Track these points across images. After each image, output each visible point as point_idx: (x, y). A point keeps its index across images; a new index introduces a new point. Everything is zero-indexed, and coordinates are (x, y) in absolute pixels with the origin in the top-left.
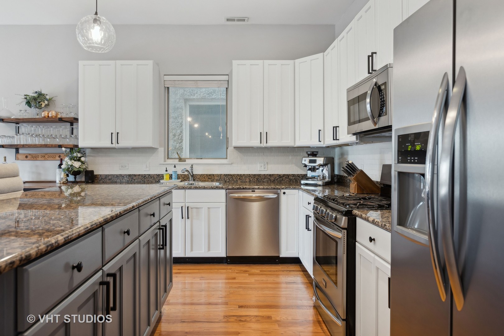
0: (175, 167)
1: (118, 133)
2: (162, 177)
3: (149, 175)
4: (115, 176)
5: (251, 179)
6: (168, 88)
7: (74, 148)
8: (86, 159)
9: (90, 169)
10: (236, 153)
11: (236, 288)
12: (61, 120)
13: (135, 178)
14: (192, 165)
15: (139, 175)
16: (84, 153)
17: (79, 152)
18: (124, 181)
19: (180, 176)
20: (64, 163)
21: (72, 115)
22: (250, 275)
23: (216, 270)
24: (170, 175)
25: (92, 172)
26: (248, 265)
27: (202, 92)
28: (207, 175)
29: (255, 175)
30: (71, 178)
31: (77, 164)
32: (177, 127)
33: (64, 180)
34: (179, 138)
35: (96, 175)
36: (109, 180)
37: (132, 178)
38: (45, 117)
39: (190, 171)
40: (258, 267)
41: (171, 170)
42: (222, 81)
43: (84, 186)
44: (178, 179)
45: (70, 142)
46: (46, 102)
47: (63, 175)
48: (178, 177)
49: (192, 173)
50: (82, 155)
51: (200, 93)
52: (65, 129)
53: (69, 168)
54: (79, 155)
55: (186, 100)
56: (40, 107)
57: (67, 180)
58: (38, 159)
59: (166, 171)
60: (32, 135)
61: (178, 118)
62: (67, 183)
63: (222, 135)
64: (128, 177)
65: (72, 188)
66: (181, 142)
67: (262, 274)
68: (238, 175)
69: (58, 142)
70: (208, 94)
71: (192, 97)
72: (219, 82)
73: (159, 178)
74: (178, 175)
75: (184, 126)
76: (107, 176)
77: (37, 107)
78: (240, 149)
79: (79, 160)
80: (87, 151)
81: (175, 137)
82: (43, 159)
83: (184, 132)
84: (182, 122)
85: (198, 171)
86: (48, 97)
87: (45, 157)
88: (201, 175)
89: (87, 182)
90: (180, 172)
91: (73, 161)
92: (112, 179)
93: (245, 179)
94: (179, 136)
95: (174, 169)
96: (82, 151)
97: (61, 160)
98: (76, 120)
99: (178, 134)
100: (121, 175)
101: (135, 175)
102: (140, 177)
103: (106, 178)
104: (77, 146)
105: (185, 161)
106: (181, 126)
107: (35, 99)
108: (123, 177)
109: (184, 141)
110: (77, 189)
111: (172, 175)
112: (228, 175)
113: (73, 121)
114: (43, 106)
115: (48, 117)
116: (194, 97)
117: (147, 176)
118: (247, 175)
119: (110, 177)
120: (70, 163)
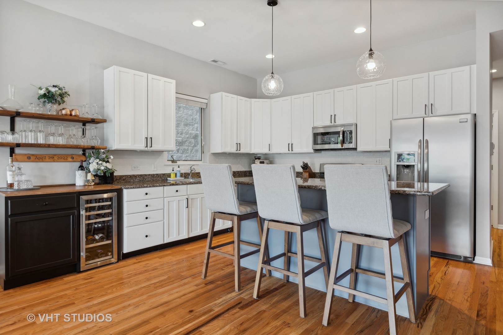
0: (179, 167)
1: (151, 138)
2: (169, 176)
3: (157, 174)
4: (129, 176)
15: (149, 175)
18: (137, 181)
19: (183, 174)
24: (175, 174)
36: (124, 180)
37: (143, 178)
38: (66, 115)
42: (203, 103)
48: (181, 176)
52: (78, 129)
58: (44, 160)
59: (173, 170)
64: (140, 177)
73: (167, 177)
74: (181, 173)
87: (55, 158)
90: (183, 172)
92: (126, 179)
95: (178, 169)
100: (134, 176)
101: (146, 175)
103: (120, 178)
105: (176, 163)
108: (136, 177)
111: (177, 173)
115: (71, 115)
117: (155, 175)
119: (124, 178)
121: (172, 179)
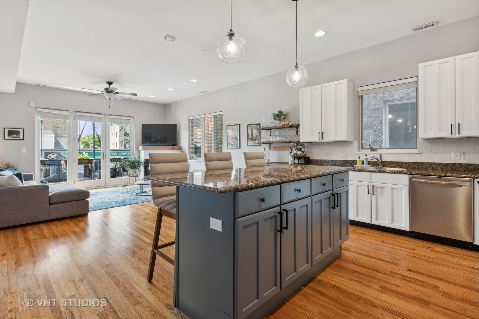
0: (366, 155)
1: (323, 132)
2: (356, 163)
3: (346, 161)
4: (323, 161)
5: (444, 168)
6: (362, 96)
7: (298, 143)
8: (305, 150)
9: (307, 156)
10: (426, 144)
11: (411, 256)
12: (291, 126)
13: (336, 162)
14: (381, 154)
15: (339, 161)
16: (304, 146)
17: (300, 145)
18: (329, 164)
19: (371, 162)
20: (292, 152)
21: (297, 123)
22: (431, 251)
23: (398, 240)
24: (362, 161)
25: (309, 158)
26: (434, 243)
27: (401, 93)
28: (395, 162)
29: (448, 164)
30: (296, 161)
31: (299, 153)
32: (378, 124)
33: (293, 162)
34: (379, 132)
35: (311, 160)
36: (319, 163)
37: (334, 163)
38: (283, 125)
39: (379, 159)
40: (445, 248)
41: (363, 158)
42: (414, 83)
43: (304, 166)
44: (369, 164)
45: (295, 139)
46: (283, 116)
47: (292, 159)
48: (369, 163)
49: (381, 160)
50: (302, 147)
51: (399, 94)
52: (293, 132)
53: (295, 155)
54: (300, 147)
55: (385, 102)
56: (280, 120)
57: (294, 162)
58: (280, 149)
59: (359, 158)
60: (276, 136)
61: (378, 116)
62: (294, 164)
63: (410, 129)
64: (331, 162)
65: (296, 167)
66: (381, 135)
67: (447, 254)
68: (428, 163)
69: (289, 139)
70: (407, 94)
71: (391, 99)
72: (408, 84)
73: (354, 163)
74: (369, 161)
75: (384, 123)
76: (318, 161)
77: (278, 120)
78: (429, 140)
79: (300, 150)
80: (306, 145)
81: (375, 132)
82: (282, 149)
83: (384, 128)
84: (382, 119)
85: (387, 158)
86: (284, 113)
87: (284, 148)
88: (390, 162)
89: (305, 164)
91: (297, 151)
92: (321, 163)
93: (437, 168)
94: (379, 131)
95: (365, 157)
96: (303, 144)
97: (291, 150)
98: (299, 125)
99: (378, 129)
100: (326, 160)
101: (336, 161)
102: (340, 162)
103: (317, 162)
104: (299, 142)
105: (376, 151)
106: (381, 123)
107: (277, 115)
108: (328, 161)
109: (384, 135)
110: (299, 168)
111: (364, 161)
112: (417, 163)
113: (297, 127)
114: (282, 119)
116: (393, 98)
117: (345, 161)
118: (438, 163)
119: (319, 161)
120: (295, 152)
121: (358, 166)
